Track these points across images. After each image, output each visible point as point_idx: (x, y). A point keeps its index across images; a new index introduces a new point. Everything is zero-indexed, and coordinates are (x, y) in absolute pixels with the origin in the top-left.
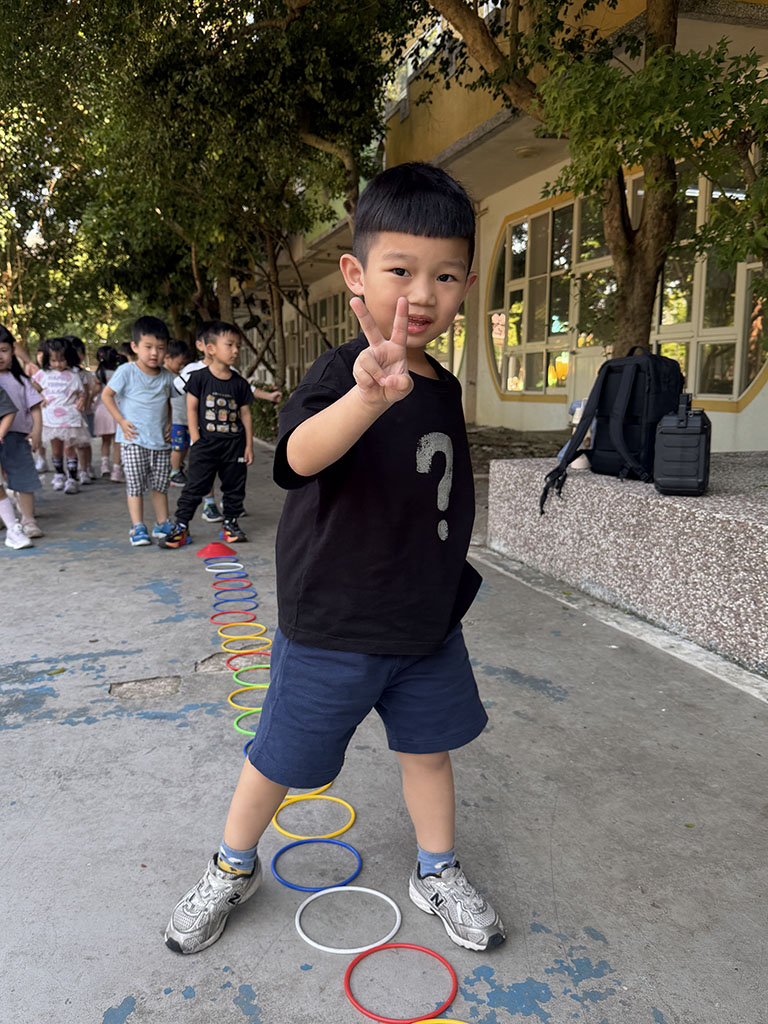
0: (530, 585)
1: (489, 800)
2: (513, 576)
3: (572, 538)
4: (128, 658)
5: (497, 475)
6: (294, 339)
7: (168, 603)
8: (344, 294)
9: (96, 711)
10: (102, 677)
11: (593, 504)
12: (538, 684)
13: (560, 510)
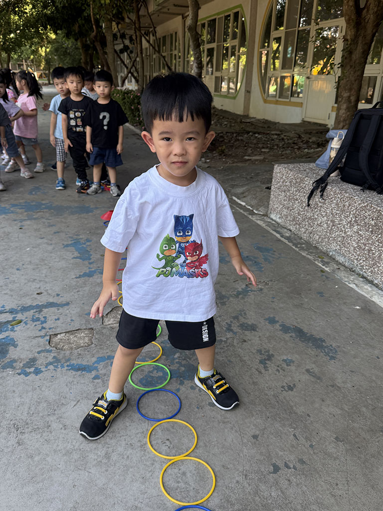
0: (297, 250)
1: (302, 462)
2: (286, 241)
3: (327, 223)
4: (61, 310)
5: (278, 175)
6: (147, 58)
7: (84, 260)
8: (176, 33)
9: (41, 361)
10: (44, 328)
11: (344, 206)
12: (317, 343)
13: (320, 204)
